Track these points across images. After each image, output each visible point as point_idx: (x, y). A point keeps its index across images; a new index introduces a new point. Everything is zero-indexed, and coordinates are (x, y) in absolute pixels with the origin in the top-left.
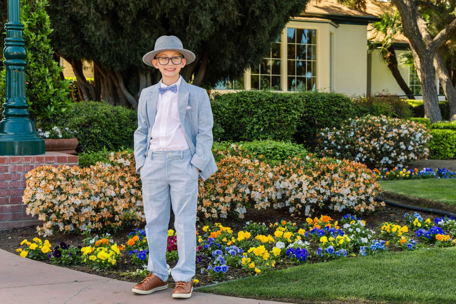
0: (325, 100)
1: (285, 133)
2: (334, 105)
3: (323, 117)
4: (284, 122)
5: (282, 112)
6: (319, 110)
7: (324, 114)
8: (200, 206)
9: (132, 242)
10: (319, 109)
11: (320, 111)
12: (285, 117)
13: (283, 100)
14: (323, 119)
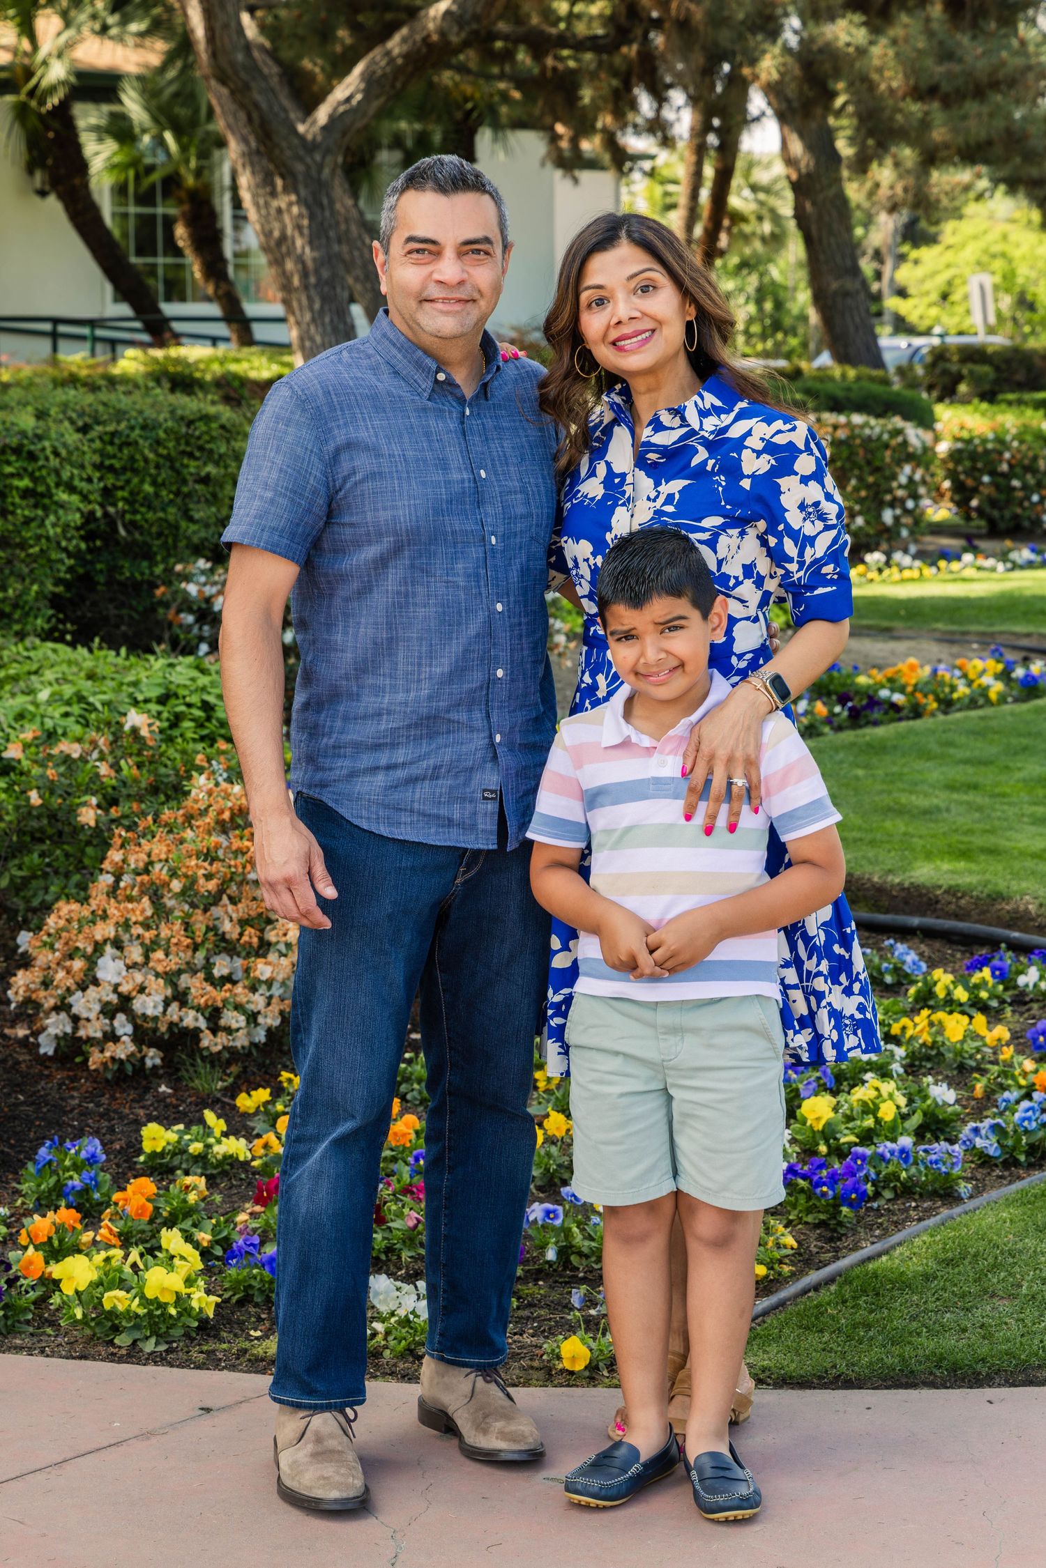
0: (162, 434)
1: (26, 591)
2: (191, 455)
3: (150, 507)
4: (23, 546)
5: (17, 500)
6: (136, 480)
7: (157, 495)
8: (174, 1006)
9: (143, 1207)
10: (135, 471)
11: (142, 482)
12: (27, 522)
13: (17, 451)
14: (150, 515)
